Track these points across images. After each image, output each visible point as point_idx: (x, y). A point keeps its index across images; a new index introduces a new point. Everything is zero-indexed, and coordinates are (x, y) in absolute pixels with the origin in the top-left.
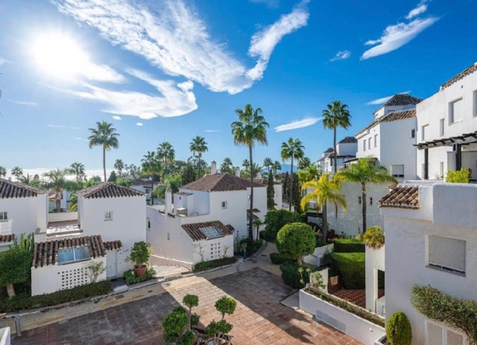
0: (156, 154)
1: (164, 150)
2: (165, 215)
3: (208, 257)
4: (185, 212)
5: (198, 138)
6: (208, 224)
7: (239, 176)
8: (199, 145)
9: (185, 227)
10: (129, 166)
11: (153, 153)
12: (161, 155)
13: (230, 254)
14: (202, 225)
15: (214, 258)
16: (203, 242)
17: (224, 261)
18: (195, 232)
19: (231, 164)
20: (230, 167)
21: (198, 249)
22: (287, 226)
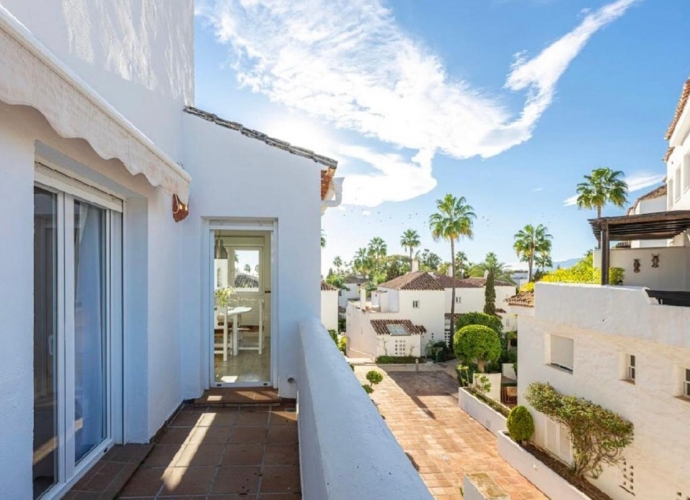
0: (367, 251)
1: (375, 246)
2: (360, 311)
3: (392, 353)
4: (379, 310)
5: (409, 232)
6: (396, 322)
7: (451, 275)
8: (411, 240)
9: (372, 322)
10: (348, 263)
11: (365, 250)
12: (372, 252)
13: (417, 353)
14: (389, 322)
15: (399, 355)
16: (386, 337)
17: (410, 360)
18: (381, 327)
19: (465, 259)
20: (465, 263)
21: (381, 344)
22: (466, 327)
